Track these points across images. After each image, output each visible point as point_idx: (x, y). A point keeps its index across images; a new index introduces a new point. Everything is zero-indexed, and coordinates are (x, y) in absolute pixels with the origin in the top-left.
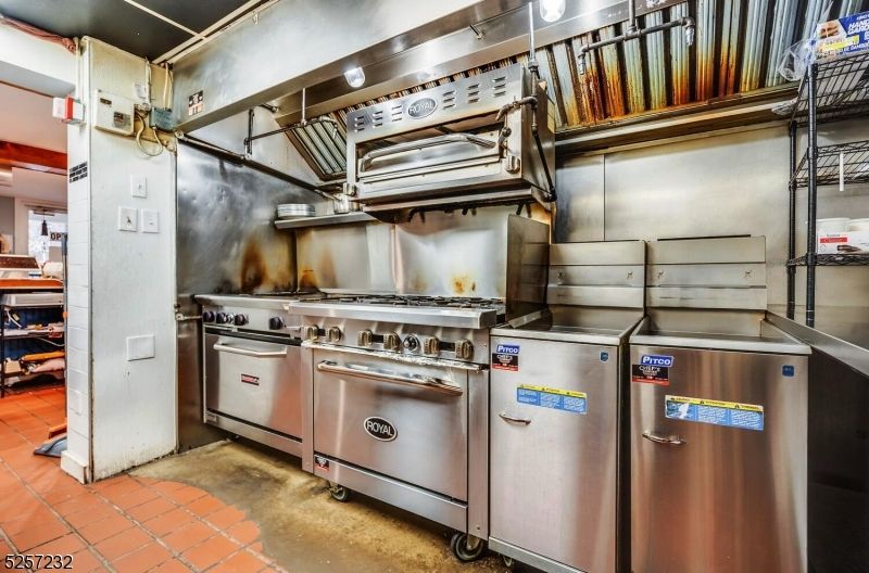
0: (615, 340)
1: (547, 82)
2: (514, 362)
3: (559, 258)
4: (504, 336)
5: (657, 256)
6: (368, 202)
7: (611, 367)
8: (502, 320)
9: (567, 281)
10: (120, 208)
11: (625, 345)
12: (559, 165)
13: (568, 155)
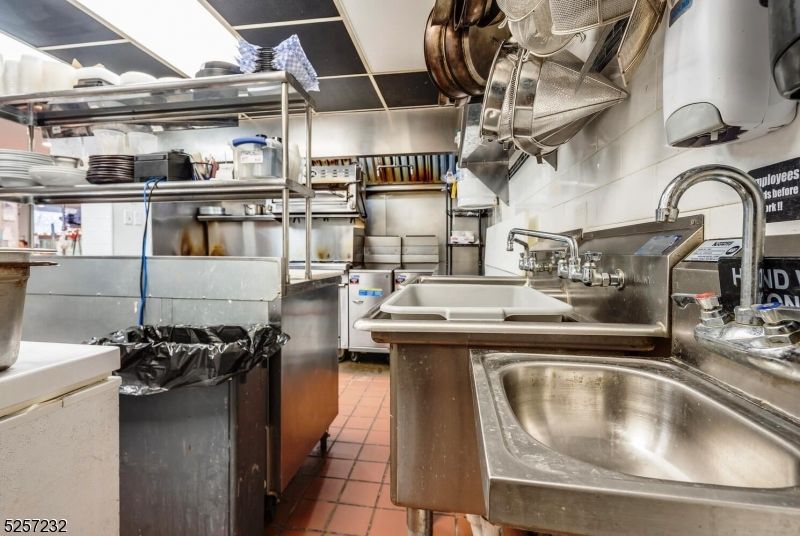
0: (390, 271)
1: (363, 169)
2: (358, 282)
3: (369, 242)
4: (354, 273)
5: (405, 242)
6: (275, 214)
7: (389, 280)
8: (351, 268)
9: (372, 253)
10: (125, 211)
11: (393, 273)
12: (367, 198)
13: (370, 194)
